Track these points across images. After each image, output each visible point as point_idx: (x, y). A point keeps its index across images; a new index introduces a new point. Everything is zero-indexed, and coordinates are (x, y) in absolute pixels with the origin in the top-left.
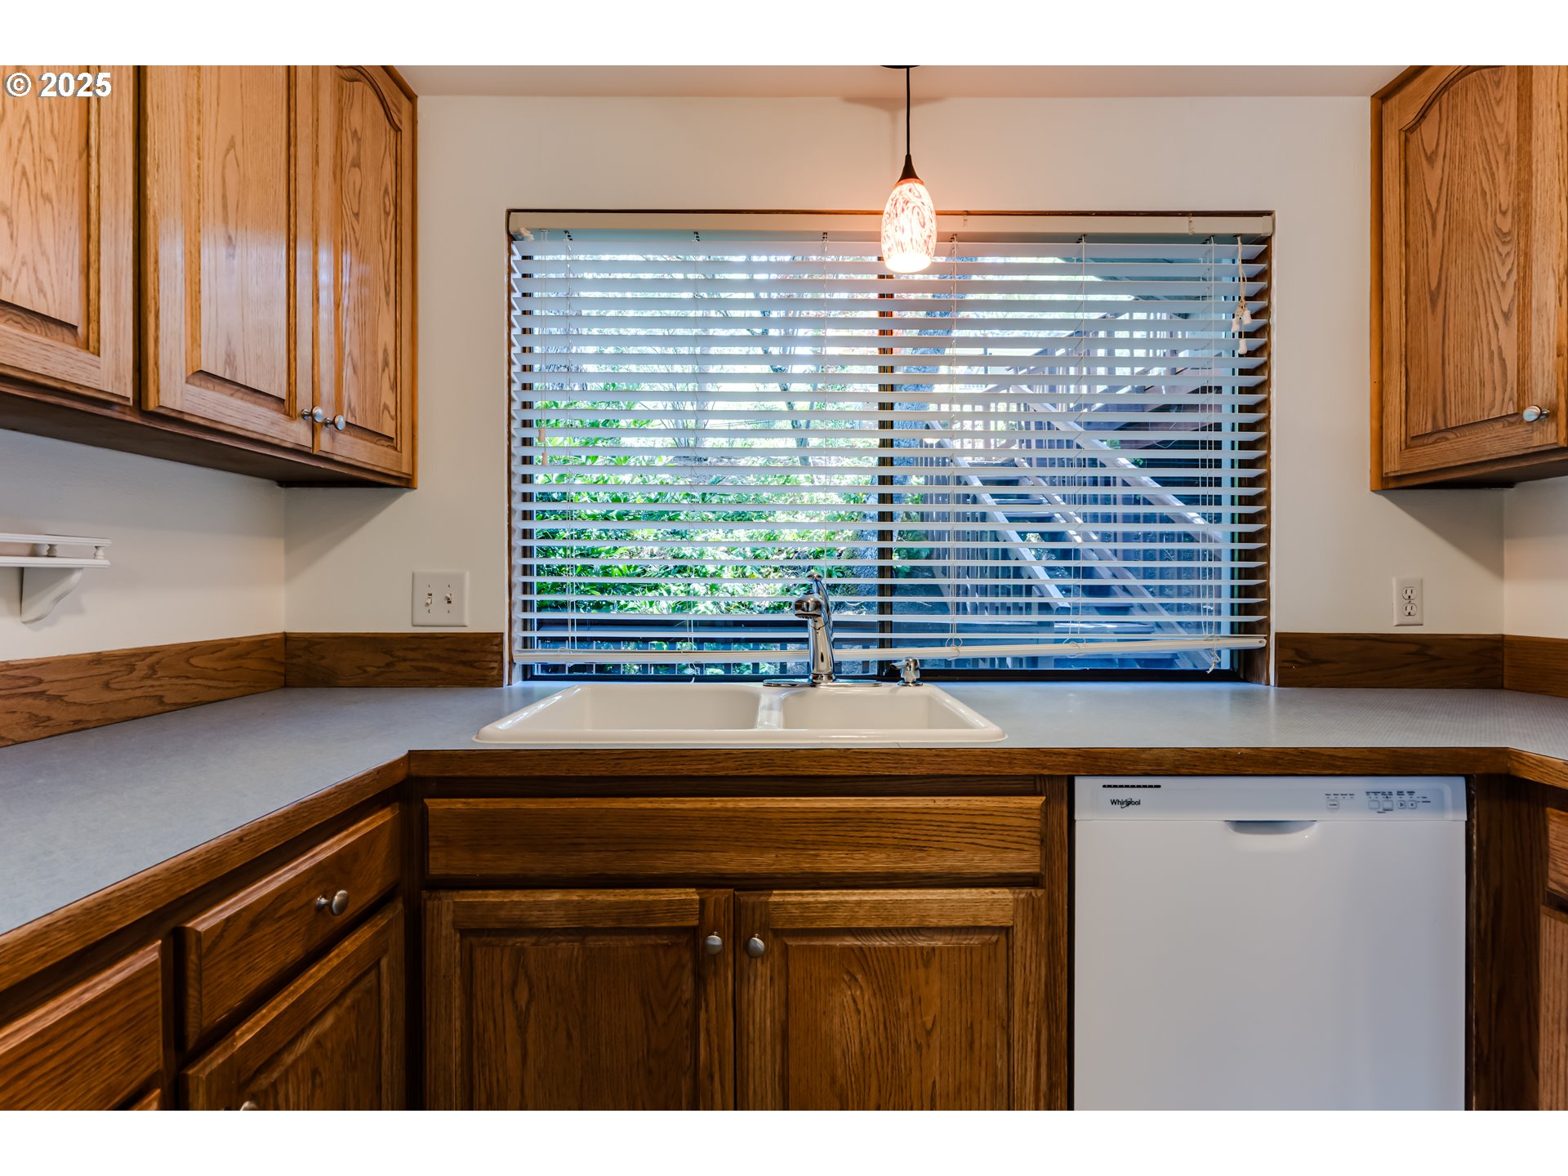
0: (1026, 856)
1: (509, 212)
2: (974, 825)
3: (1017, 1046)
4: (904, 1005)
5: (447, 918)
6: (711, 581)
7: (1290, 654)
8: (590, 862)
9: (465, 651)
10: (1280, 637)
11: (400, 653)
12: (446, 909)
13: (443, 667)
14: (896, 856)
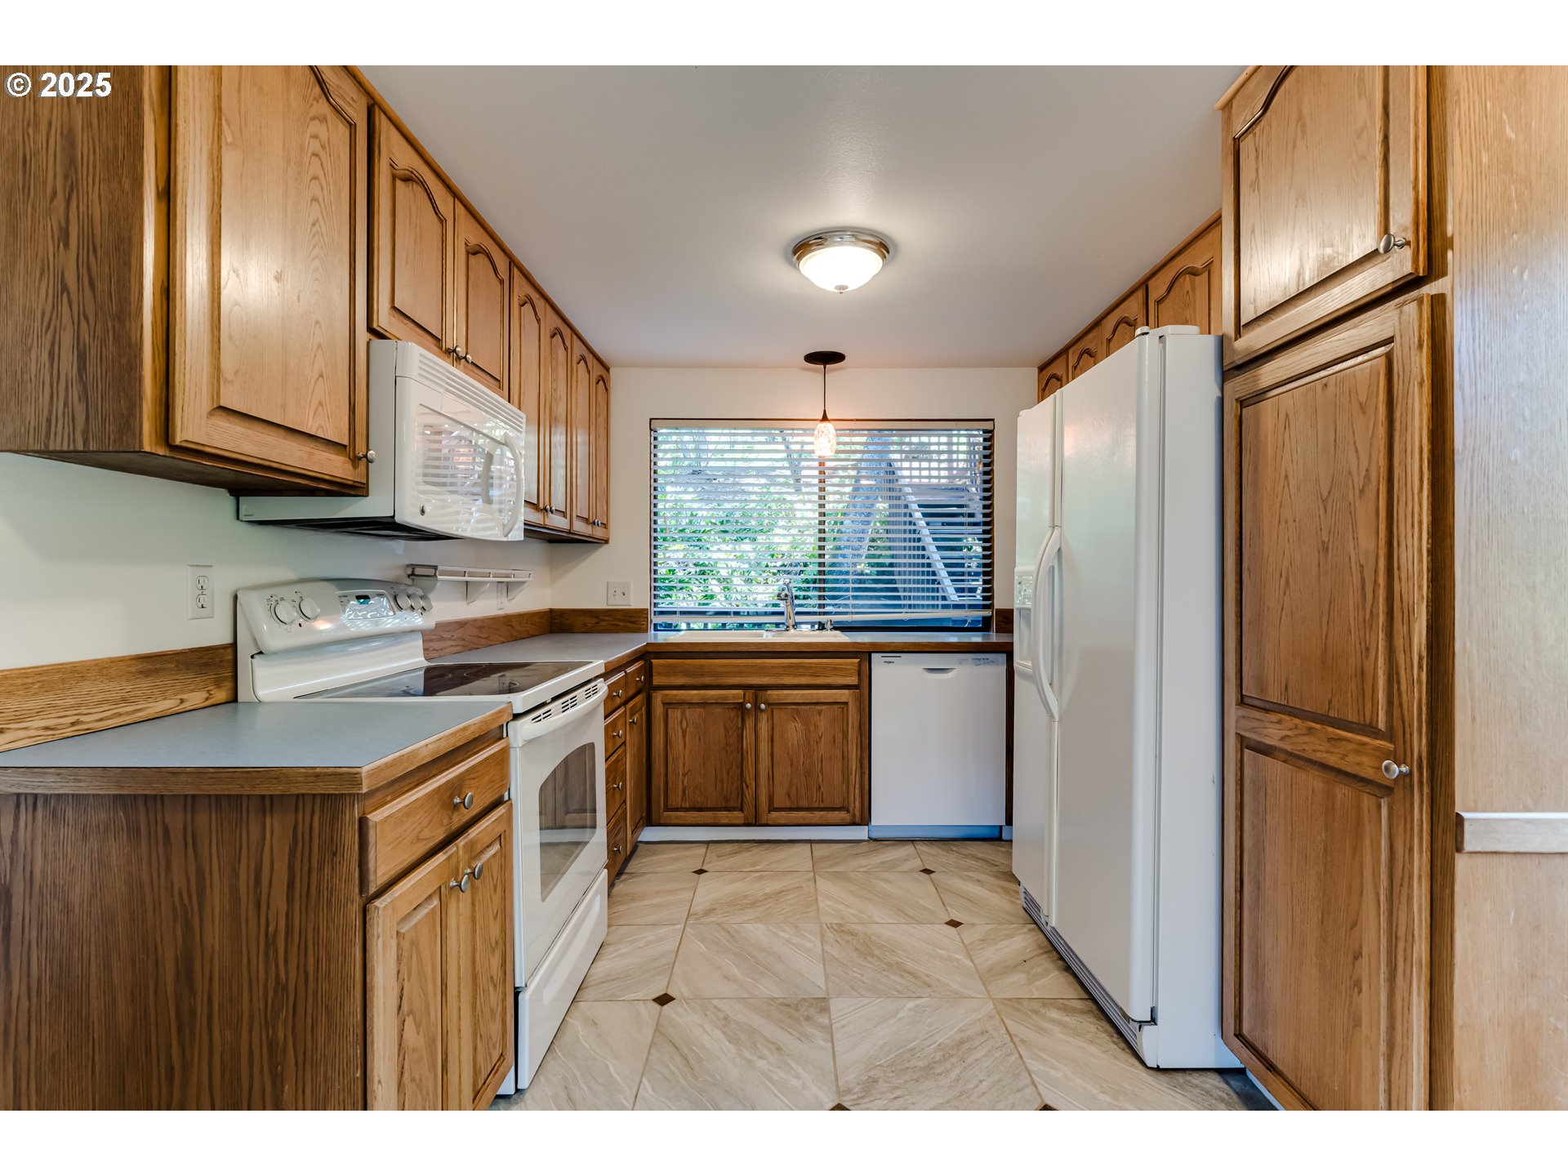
0: (853, 678)
1: (651, 419)
2: (836, 669)
3: (850, 742)
4: (812, 728)
5: (659, 699)
6: (725, 584)
7: (1001, 618)
8: (707, 680)
9: (631, 617)
10: (999, 612)
11: (603, 618)
12: (658, 698)
13: (622, 624)
14: (809, 678)
